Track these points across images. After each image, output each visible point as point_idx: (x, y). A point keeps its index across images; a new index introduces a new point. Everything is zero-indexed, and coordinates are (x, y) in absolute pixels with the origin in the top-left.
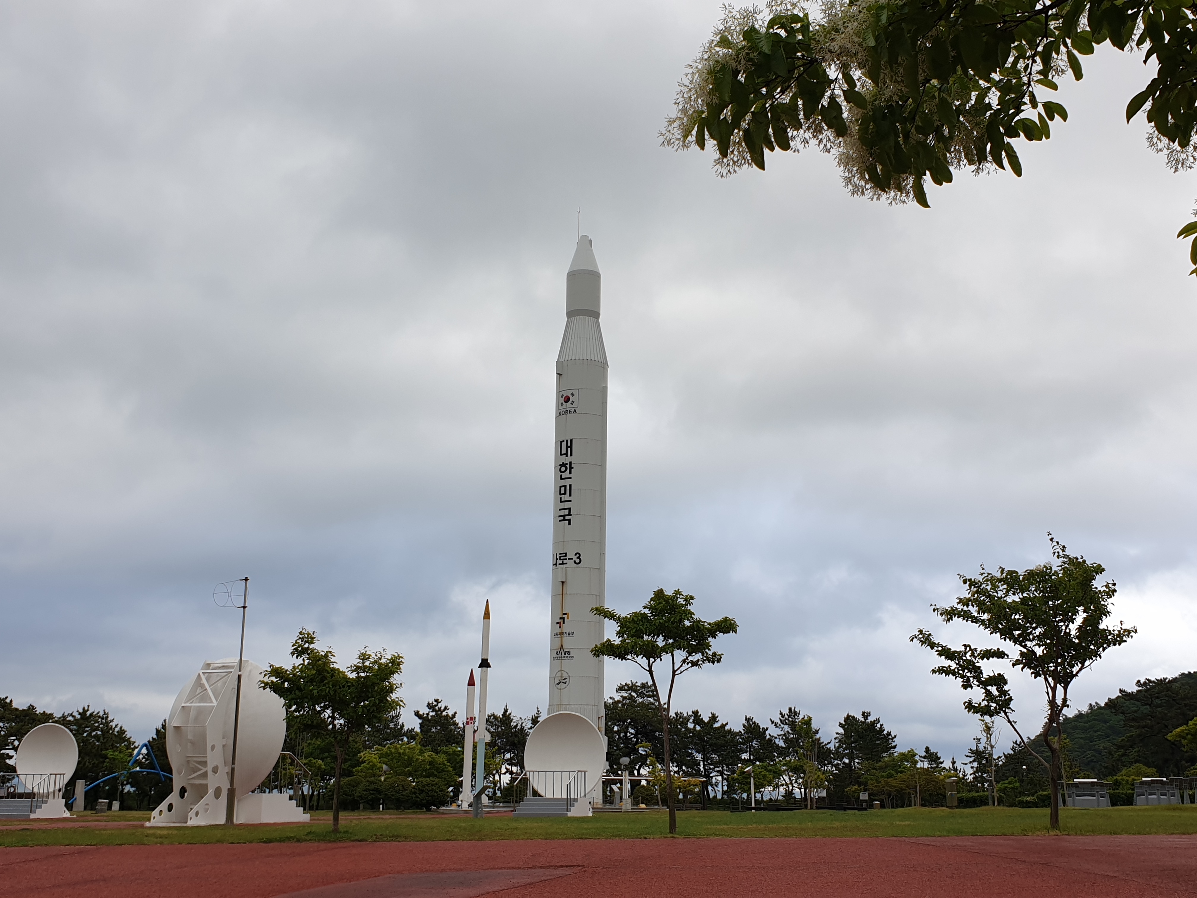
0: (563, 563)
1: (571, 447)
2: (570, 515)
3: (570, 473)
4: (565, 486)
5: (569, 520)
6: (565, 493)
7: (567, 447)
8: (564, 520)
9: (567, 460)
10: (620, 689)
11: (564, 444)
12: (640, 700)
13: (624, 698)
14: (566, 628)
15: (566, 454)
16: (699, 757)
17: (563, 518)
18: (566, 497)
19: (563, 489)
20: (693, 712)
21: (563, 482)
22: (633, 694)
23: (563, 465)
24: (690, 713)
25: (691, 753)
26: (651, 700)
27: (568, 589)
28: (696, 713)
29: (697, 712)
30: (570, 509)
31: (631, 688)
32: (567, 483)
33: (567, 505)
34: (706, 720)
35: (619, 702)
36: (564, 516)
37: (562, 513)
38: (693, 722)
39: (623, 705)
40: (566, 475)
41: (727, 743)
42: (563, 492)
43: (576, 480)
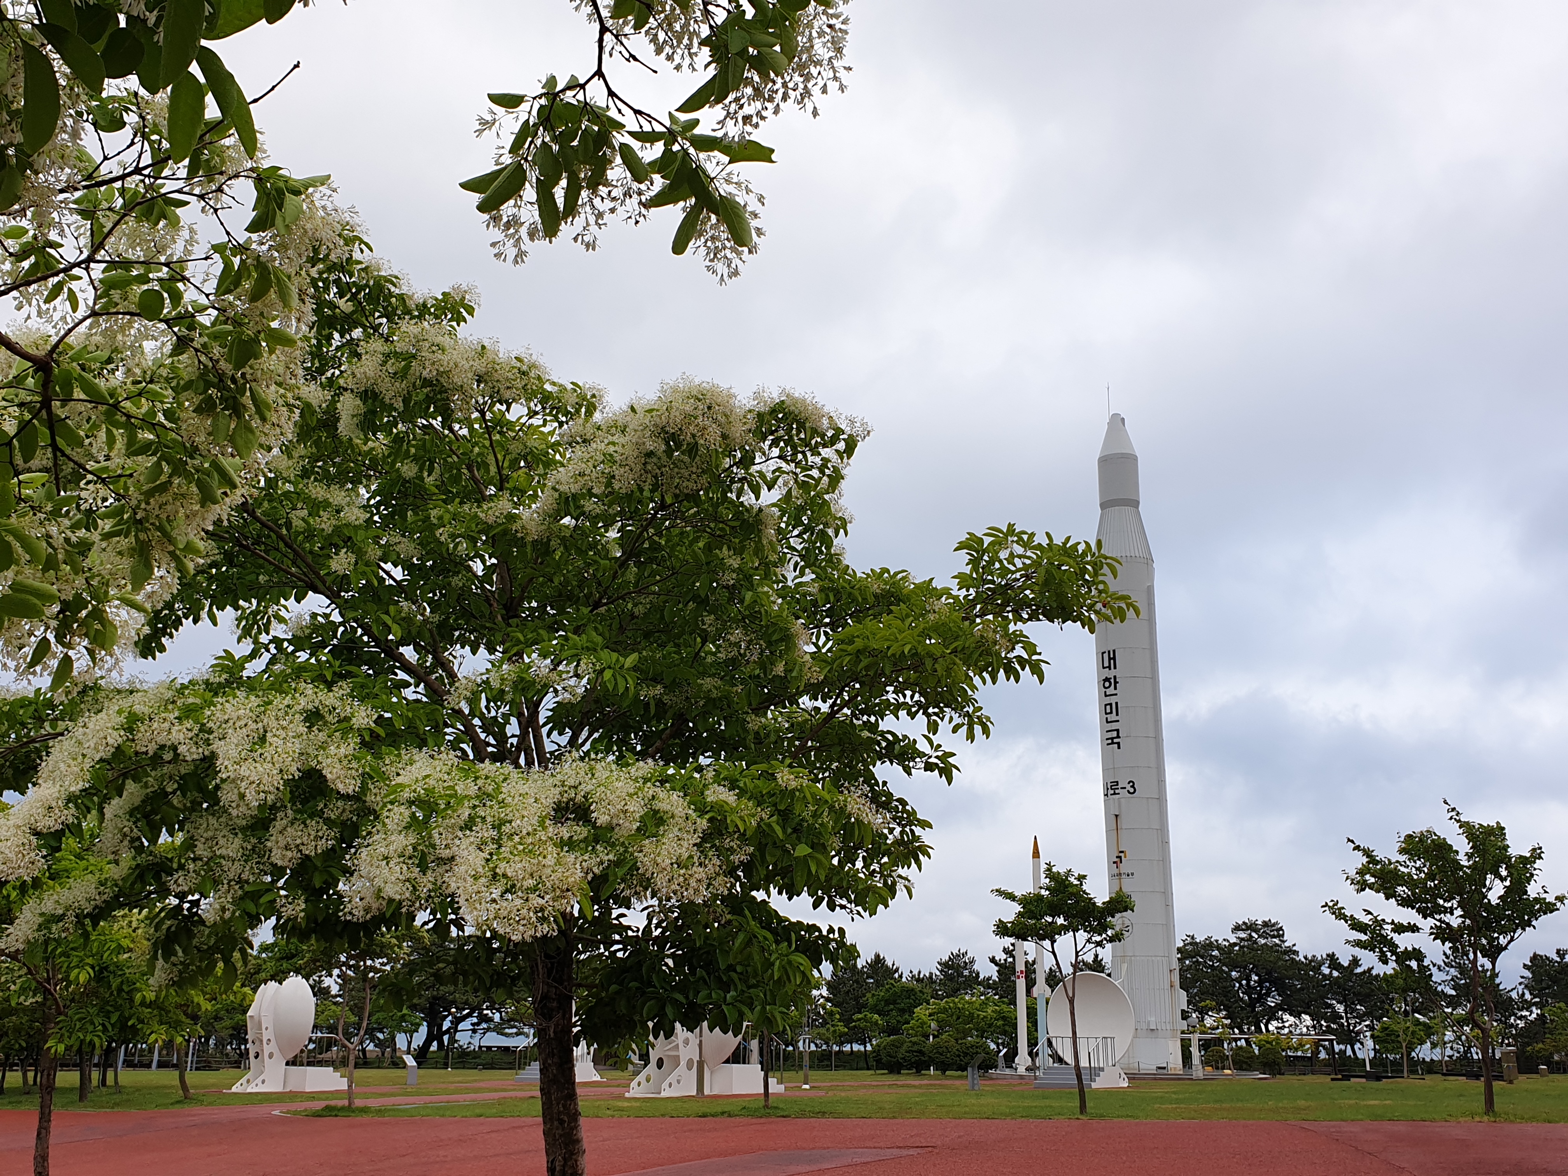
0: (1115, 794)
1: (1114, 658)
2: (1118, 737)
3: (1115, 688)
4: (1111, 704)
5: (1118, 744)
6: (1111, 712)
7: (1110, 659)
8: (1113, 743)
9: (1110, 674)
10: (1237, 928)
11: (1106, 656)
12: (1262, 941)
13: (1242, 939)
14: (1125, 867)
15: (1109, 667)
16: (1340, 1008)
17: (1112, 741)
18: (1113, 717)
19: (1108, 707)
20: (1328, 955)
21: (1108, 700)
22: (1254, 934)
23: (1107, 680)
24: (1325, 956)
25: (1331, 1005)
26: (1277, 941)
27: (1124, 823)
28: (1332, 957)
29: (1333, 954)
30: (1118, 731)
31: (1250, 927)
32: (1113, 700)
33: (1114, 726)
34: (1346, 964)
35: (1235, 944)
36: (1112, 739)
37: (1110, 735)
38: (1329, 967)
39: (1241, 947)
40: (1111, 691)
41: (1373, 990)
42: (1108, 711)
43: (1122, 697)
